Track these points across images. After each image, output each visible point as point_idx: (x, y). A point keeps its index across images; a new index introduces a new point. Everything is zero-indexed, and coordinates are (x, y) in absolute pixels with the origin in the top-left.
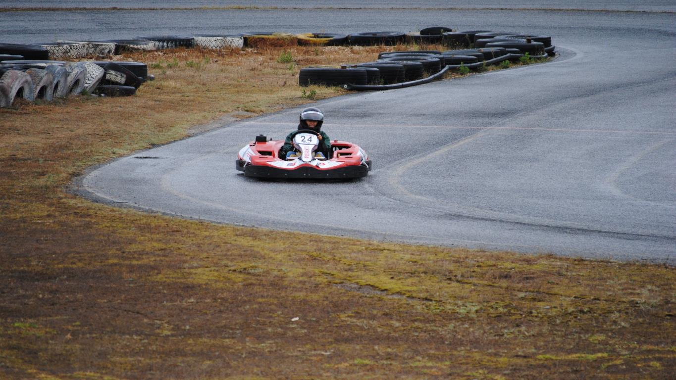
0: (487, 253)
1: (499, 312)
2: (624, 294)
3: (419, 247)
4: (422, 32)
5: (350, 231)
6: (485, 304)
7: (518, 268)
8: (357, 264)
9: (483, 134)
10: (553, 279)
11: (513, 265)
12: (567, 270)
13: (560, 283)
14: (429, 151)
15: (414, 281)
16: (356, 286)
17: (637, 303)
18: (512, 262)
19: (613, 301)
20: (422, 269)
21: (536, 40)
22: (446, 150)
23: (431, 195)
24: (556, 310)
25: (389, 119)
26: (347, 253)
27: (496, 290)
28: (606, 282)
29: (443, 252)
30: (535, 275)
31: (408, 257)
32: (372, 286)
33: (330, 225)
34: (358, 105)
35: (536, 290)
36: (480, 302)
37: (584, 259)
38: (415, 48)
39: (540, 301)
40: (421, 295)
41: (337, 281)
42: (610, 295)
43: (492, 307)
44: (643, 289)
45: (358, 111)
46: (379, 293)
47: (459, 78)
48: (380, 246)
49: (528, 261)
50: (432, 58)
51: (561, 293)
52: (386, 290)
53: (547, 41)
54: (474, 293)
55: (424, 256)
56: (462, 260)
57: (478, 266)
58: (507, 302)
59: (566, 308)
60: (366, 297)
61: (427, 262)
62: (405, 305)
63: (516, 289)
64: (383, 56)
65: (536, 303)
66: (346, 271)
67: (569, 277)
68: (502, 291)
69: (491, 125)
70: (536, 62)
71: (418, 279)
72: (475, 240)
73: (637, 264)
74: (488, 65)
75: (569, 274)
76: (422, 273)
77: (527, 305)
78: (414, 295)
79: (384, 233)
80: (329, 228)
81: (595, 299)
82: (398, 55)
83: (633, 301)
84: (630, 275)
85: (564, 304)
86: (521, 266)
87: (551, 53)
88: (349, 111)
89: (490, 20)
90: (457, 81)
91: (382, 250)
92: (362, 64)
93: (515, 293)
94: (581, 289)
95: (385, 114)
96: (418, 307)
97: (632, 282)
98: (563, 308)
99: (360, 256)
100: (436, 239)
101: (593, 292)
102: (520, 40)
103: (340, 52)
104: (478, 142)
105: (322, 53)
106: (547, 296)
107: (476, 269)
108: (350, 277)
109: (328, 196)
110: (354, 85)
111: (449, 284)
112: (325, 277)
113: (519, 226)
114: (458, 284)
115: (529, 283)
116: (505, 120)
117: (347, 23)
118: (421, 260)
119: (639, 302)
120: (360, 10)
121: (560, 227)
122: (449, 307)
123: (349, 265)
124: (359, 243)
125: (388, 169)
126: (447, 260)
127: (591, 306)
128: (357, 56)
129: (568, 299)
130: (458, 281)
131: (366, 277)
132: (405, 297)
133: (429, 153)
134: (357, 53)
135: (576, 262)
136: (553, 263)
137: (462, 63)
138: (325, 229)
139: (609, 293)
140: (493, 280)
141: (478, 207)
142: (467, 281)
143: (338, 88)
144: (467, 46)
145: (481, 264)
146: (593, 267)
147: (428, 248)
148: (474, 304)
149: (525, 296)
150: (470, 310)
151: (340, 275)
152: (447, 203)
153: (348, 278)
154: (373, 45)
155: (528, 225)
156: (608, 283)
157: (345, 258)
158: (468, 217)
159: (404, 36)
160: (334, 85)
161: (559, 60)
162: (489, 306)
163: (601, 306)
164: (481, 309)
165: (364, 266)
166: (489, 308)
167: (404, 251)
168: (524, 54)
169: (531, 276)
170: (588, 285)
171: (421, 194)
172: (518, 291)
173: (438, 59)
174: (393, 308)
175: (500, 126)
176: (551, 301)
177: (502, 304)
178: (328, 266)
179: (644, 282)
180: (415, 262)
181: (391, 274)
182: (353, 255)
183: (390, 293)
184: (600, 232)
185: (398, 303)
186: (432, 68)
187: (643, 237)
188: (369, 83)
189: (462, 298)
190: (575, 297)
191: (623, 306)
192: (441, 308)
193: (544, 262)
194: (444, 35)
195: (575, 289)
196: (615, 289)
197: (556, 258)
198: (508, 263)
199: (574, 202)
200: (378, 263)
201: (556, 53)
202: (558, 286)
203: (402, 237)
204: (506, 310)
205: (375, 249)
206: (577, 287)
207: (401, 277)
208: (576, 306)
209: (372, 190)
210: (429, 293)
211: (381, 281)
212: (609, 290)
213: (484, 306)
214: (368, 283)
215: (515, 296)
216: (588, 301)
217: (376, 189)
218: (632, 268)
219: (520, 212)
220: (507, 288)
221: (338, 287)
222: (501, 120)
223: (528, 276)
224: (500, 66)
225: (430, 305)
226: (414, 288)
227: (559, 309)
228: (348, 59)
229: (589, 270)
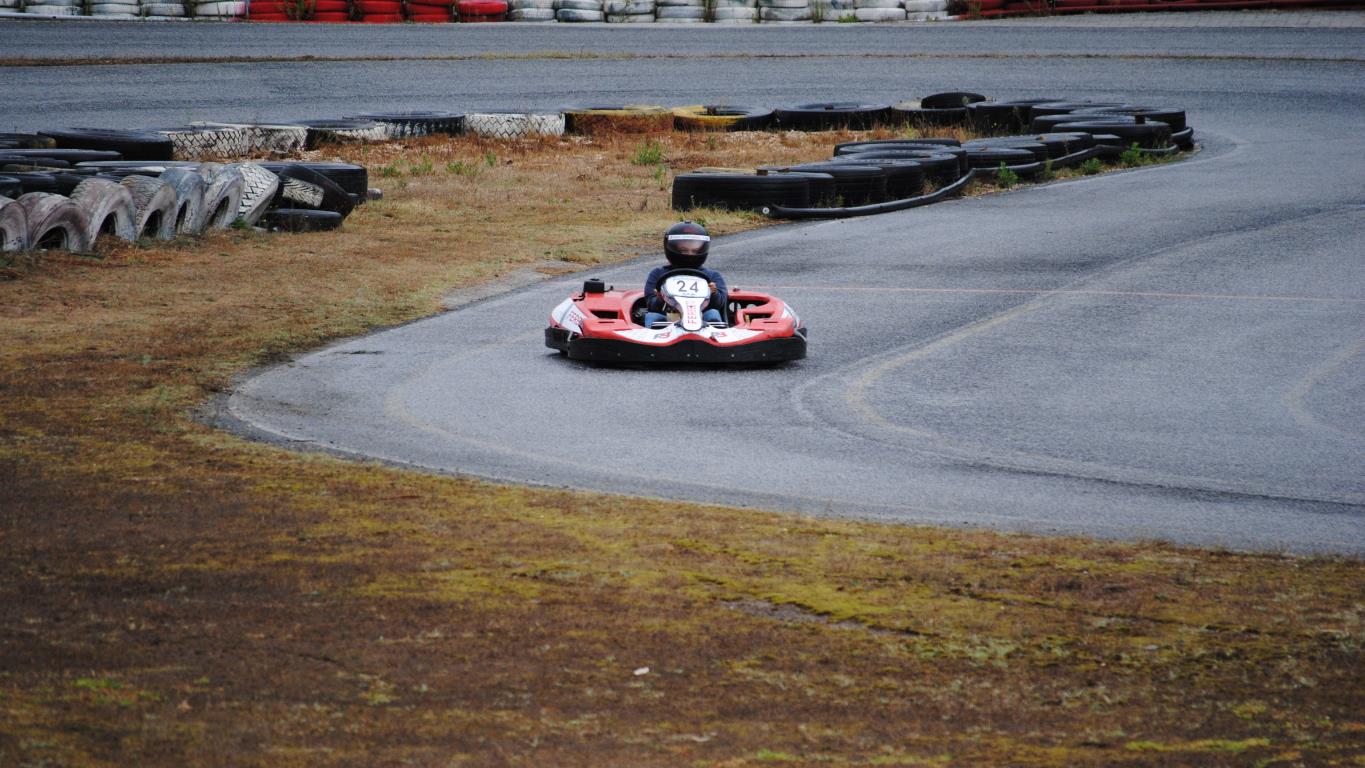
0: (1034, 540)
1: (1053, 656)
2: (1309, 621)
3: (897, 527)
4: (926, 103)
5: (760, 497)
6: (1027, 641)
7: (1097, 569)
8: (770, 561)
9: (1040, 304)
10: (1167, 591)
11: (1086, 563)
12: (1194, 572)
13: (1180, 599)
14: (929, 339)
15: (884, 596)
16: (767, 605)
17: (1334, 639)
18: (1084, 558)
19: (1284, 635)
20: (901, 572)
21: (1154, 117)
22: (963, 336)
23: (929, 426)
24: (1169, 652)
25: (853, 275)
26: (752, 539)
27: (1049, 612)
28: (1274, 596)
29: (944, 537)
30: (1130, 583)
31: (873, 547)
32: (799, 605)
33: (721, 485)
34: (790, 248)
35: (1130, 612)
36: (1015, 638)
37: (1229, 551)
38: (909, 134)
39: (1137, 635)
40: (898, 624)
41: (729, 595)
42: (1279, 624)
43: (1040, 647)
44: (1346, 612)
45: (790, 258)
46: (813, 619)
47: (997, 195)
48: (818, 526)
49: (1117, 556)
50: (940, 154)
51: (1181, 618)
52: (827, 613)
53: (1177, 120)
54: (1004, 619)
55: (907, 546)
56: (982, 554)
57: (1014, 566)
58: (1071, 637)
59: (1190, 649)
60: (786, 626)
61: (913, 557)
62: (865, 644)
63: (1090, 611)
64: (842, 149)
65: (1129, 638)
66: (748, 575)
67: (1198, 587)
68: (1062, 616)
69: (1057, 287)
70: (1154, 161)
71: (894, 591)
72: (1012, 514)
73: (1336, 560)
74: (1056, 167)
75: (1197, 580)
76: (901, 579)
77: (1110, 642)
78: (883, 623)
79: (827, 500)
80: (717, 490)
81: (1249, 631)
82: (871, 149)
83: (1325, 634)
84: (1321, 583)
85: (1187, 640)
86: (1101, 565)
87: (1186, 144)
88: (770, 259)
89: (1064, 78)
90: (993, 201)
91: (822, 534)
92: (799, 166)
93: (1088, 619)
94: (1221, 610)
95: (843, 265)
96: (891, 647)
97: (1325, 597)
98: (1184, 649)
99: (776, 546)
100: (932, 513)
101: (1245, 617)
102: (1123, 117)
103: (760, 143)
104: (1029, 320)
105: (724, 145)
106: (1152, 625)
107: (1011, 571)
108: (755, 587)
109: (720, 428)
110: (783, 209)
111: (955, 601)
112: (706, 587)
113: (1101, 486)
114: (973, 602)
115: (1116, 598)
116: (1086, 277)
117: (774, 86)
118: (899, 553)
119: (1338, 637)
120: (801, 60)
121: (1186, 489)
122: (952, 646)
123: (754, 564)
124: (776, 520)
125: (844, 374)
126: (951, 554)
127: (1241, 645)
128: (794, 151)
129: (1194, 631)
130: (973, 596)
131: (787, 587)
132: (864, 626)
133: (928, 343)
134: (794, 145)
135: (1214, 558)
136: (1167, 560)
137: (1002, 163)
138: (711, 494)
139: (1277, 620)
140: (1045, 594)
141: (1021, 449)
142: (992, 596)
143: (751, 214)
144: (1015, 130)
145: (1021, 561)
146: (1248, 568)
147: (916, 529)
148: (1003, 641)
149: (1108, 625)
150: (996, 653)
151: (737, 584)
152: (960, 440)
153: (752, 590)
154: (826, 128)
155: (1122, 484)
156: (1276, 600)
157: (747, 549)
158: (1000, 469)
159: (889, 110)
160: (744, 208)
161: (1201, 158)
162: (1035, 646)
163: (1260, 645)
164: (1018, 650)
165: (786, 566)
166: (1033, 650)
167: (865, 535)
168: (1131, 145)
169: (1123, 585)
170: (1237, 603)
171: (908, 423)
172: (1095, 614)
173: (954, 156)
174: (841, 650)
175: (1074, 288)
176: (1159, 635)
177: (1059, 641)
178: (711, 565)
179: (1349, 596)
180: (889, 557)
181: (837, 582)
182: (764, 544)
183: (835, 619)
184: (1266, 497)
185: (849, 639)
186: (942, 173)
187: (1353, 508)
188: (813, 203)
189: (980, 629)
190: (1209, 628)
191: (1304, 645)
192: (936, 649)
193: (1149, 557)
194: (970, 109)
195: (1209, 610)
196: (1291, 611)
197: (1173, 550)
198: (1076, 558)
199: (1217, 438)
200: (815, 560)
201: (1196, 144)
202: (1175, 605)
203: (865, 509)
204: (1067, 653)
205: (808, 532)
206: (1213, 606)
207: (859, 587)
208: (1211, 644)
209: (810, 416)
210: (912, 620)
211: (817, 595)
212: (1278, 614)
213: (1023, 644)
214: (792, 599)
215: (1089, 624)
216: (1235, 635)
217: (818, 413)
218: (1326, 569)
219: (1107, 459)
220: (1071, 610)
221: (732, 608)
222: (1078, 279)
223: (1115, 585)
224: (1081, 170)
225: (915, 643)
226: (884, 610)
227: (1175, 651)
228: (774, 157)
229: (1239, 574)
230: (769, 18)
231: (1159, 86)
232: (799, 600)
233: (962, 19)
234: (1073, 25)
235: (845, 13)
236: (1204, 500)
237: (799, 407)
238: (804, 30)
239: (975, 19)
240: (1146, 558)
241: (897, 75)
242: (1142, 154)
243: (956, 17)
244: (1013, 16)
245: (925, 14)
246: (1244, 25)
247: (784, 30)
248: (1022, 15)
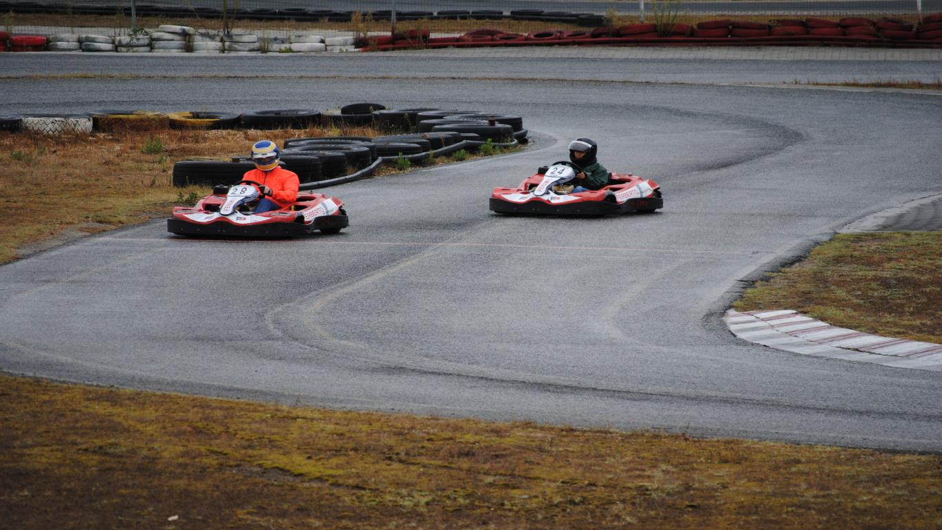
0: (441, 421)
1: (458, 504)
2: (630, 477)
3: (346, 413)
4: (344, 110)
5: (249, 392)
6: (439, 493)
7: (484, 442)
8: (260, 438)
9: (432, 253)
10: (532, 457)
11: (477, 438)
12: (551, 444)
13: (542, 462)
14: (357, 278)
15: (340, 462)
16: (259, 469)
17: (647, 490)
18: (476, 434)
19: (614, 487)
20: (351, 445)
21: (502, 121)
22: (381, 276)
23: (362, 340)
24: (536, 500)
26: (245, 423)
27: (454, 473)
28: (605, 460)
29: (379, 420)
30: (508, 452)
31: (330, 427)
32: (281, 469)
33: (221, 384)
35: (510, 472)
36: (432, 491)
37: (574, 428)
38: (334, 132)
39: (514, 488)
40: (350, 481)
41: (232, 463)
42: (610, 479)
43: (449, 498)
44: (655, 470)
46: (291, 479)
47: (397, 175)
48: (291, 413)
49: (498, 432)
50: (358, 147)
51: (544, 476)
52: (301, 475)
53: (516, 123)
54: (423, 478)
55: (354, 426)
56: (406, 431)
57: (429, 440)
58: (470, 490)
59: (551, 498)
60: (272, 484)
61: (358, 435)
62: (328, 497)
63: (482, 471)
64: (290, 144)
65: (509, 490)
66: (244, 448)
67: (554, 454)
68: (463, 475)
69: (443, 241)
70: (502, 152)
71: (345, 458)
72: (424, 403)
73: (647, 434)
74: (436, 156)
75: (553, 449)
76: (351, 450)
77: (496, 493)
78: (341, 481)
79: (297, 394)
80: (219, 387)
81: (590, 485)
82: (311, 144)
83: (641, 486)
84: (637, 451)
85: (548, 491)
86: (488, 439)
87: (523, 140)
89: (438, 93)
90: (395, 179)
91: (295, 419)
93: (481, 477)
94: (571, 470)
96: (346, 499)
97: (640, 460)
98: (547, 498)
99: (264, 427)
100: (369, 402)
101: (587, 475)
102: (480, 121)
103: (230, 138)
104: (425, 264)
105: (205, 139)
106: (524, 481)
107: (426, 444)
108: (250, 457)
109: (217, 343)
111: (389, 465)
112: (215, 457)
113: (483, 382)
114: (401, 466)
115: (499, 462)
116: (462, 234)
117: (238, 98)
118: (349, 431)
119: (650, 488)
120: (257, 80)
121: (541, 384)
122: (388, 497)
123: (248, 440)
124: (262, 409)
125: (300, 303)
126: (385, 432)
127: (585, 495)
129: (553, 485)
130: (401, 461)
131: (272, 457)
132: (327, 484)
133: (357, 281)
135: (564, 433)
136: (532, 435)
137: (400, 153)
138: (214, 390)
139: (609, 476)
140: (450, 460)
141: (426, 356)
142: (414, 461)
144: (406, 129)
145: (433, 436)
146: (587, 440)
147: (359, 414)
148: (423, 493)
149: (494, 481)
150: (419, 502)
151: (237, 455)
152: (384, 350)
153: (248, 459)
154: (276, 128)
155: (497, 380)
156: (607, 462)
157: (243, 430)
158: (413, 370)
159: (319, 116)
161: (533, 150)
162: (445, 496)
163: (598, 494)
164: (434, 500)
165: (270, 441)
166: (445, 499)
167: (325, 419)
168: (486, 140)
169: (504, 453)
170: (581, 465)
171: (348, 339)
172: (485, 474)
173: (367, 149)
174: (311, 501)
175: (454, 241)
176: (529, 488)
177: (462, 493)
178: (218, 441)
179: (656, 460)
180: (342, 434)
181: (307, 453)
182: (255, 426)
183: (306, 479)
184: (594, 389)
185: (317, 493)
186: (359, 160)
187: (654, 397)
189: (407, 485)
190: (563, 482)
191: (628, 493)
192: (377, 500)
193: (520, 433)
194: (374, 114)
195: (563, 470)
196: (618, 470)
197: (535, 428)
198: (470, 435)
199: (559, 347)
200: (290, 437)
201: (530, 140)
202: (539, 467)
203: (323, 400)
204: (468, 501)
205: (284, 417)
206: (565, 467)
207: (322, 456)
208: (564, 494)
209: (279, 333)
210: (360, 479)
211: (293, 463)
212: (610, 472)
213: (437, 495)
214: (276, 465)
215: (481, 481)
216: (581, 488)
217: (284, 331)
218: (640, 440)
219: (485, 363)
220: (469, 471)
221: (234, 472)
222: (456, 234)
223: (497, 453)
224: (453, 157)
225: (363, 495)
226: (341, 472)
227: (541, 499)
228: (240, 147)
229: (581, 444)
230: (231, 49)
231: (503, 99)
232: (281, 466)
233: (364, 51)
234: (440, 55)
235: (283, 47)
236: (554, 392)
237: (271, 327)
238: (256, 58)
239: (373, 51)
240: (518, 434)
241: (323, 91)
242: (494, 147)
243: (360, 49)
244: (399, 49)
245: (339, 47)
246: (556, 56)
247: (241, 58)
248: (405, 48)
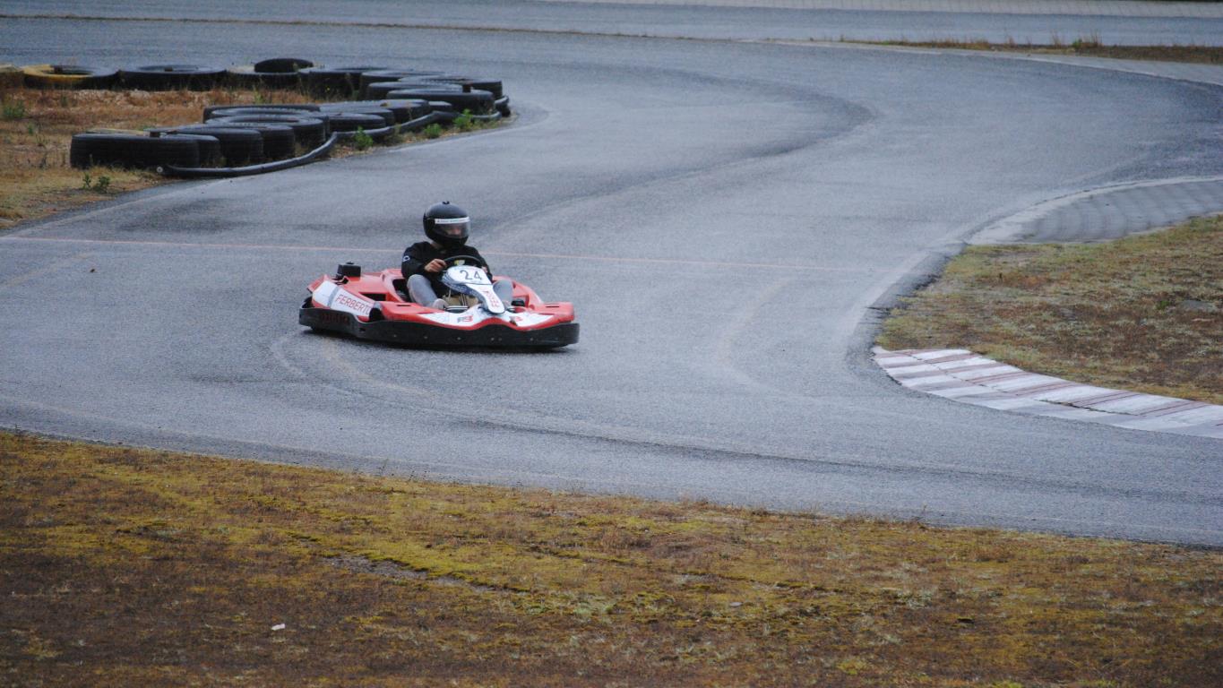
2: (866, 579)
4: (259, 67)
5: (305, 454)
6: (619, 598)
7: (657, 527)
10: (727, 549)
11: (645, 522)
12: (746, 531)
13: (742, 557)
15: (471, 553)
16: (366, 561)
17: (897, 597)
19: (851, 592)
20: (477, 529)
21: (477, 86)
23: (414, 383)
25: (267, 234)
26: (325, 497)
27: (629, 570)
28: (826, 555)
29: (503, 496)
30: (692, 542)
31: (442, 505)
32: (395, 562)
34: (194, 206)
35: (703, 570)
36: (607, 595)
37: (767, 510)
40: (496, 581)
41: (328, 552)
42: (842, 582)
43: (634, 604)
44: (896, 570)
45: (200, 216)
46: (414, 575)
47: (358, 157)
48: (381, 484)
51: (750, 576)
52: (424, 570)
53: (493, 89)
54: (591, 576)
55: (473, 504)
56: (546, 513)
57: (580, 524)
58: (659, 594)
59: (771, 606)
60: (391, 583)
61: (483, 516)
62: (473, 601)
63: (665, 569)
65: (712, 595)
66: (337, 532)
68: (642, 573)
70: (482, 126)
71: (478, 548)
72: (545, 473)
73: (867, 520)
74: (403, 131)
76: (480, 537)
78: (481, 579)
80: (261, 447)
81: (817, 589)
83: (887, 592)
84: (862, 542)
85: (764, 597)
86: (658, 524)
87: (505, 111)
88: (182, 217)
91: (389, 493)
93: (667, 576)
94: (783, 568)
95: (253, 224)
96: (498, 603)
97: (871, 556)
98: (766, 606)
100: (473, 471)
101: (809, 575)
102: (449, 85)
103: (108, 100)
105: (75, 103)
106: (728, 582)
107: (578, 529)
108: (349, 544)
109: (225, 384)
110: (175, 168)
111: (539, 558)
112: (303, 544)
113: (606, 444)
114: (556, 559)
115: (685, 556)
118: (469, 511)
119: (900, 594)
122: (555, 603)
123: (338, 521)
126: (518, 513)
128: (142, 109)
129: (767, 588)
130: (553, 553)
131: (378, 545)
132: (465, 583)
134: (142, 103)
135: (757, 517)
136: (716, 519)
137: (358, 127)
138: (257, 451)
139: (838, 578)
140: (618, 551)
142: (570, 553)
143: (146, 173)
144: (346, 95)
145: (584, 520)
146: (791, 527)
148: (598, 598)
149: (688, 582)
150: (597, 609)
151: (329, 541)
152: (450, 398)
153: (347, 547)
154: (164, 88)
156: (828, 558)
157: (325, 507)
158: (504, 427)
159: (226, 74)
162: (629, 602)
164: (616, 607)
165: (369, 523)
166: (629, 606)
167: (430, 494)
168: (462, 112)
169: (685, 543)
170: (795, 561)
172: (671, 572)
174: (453, 606)
177: (651, 597)
178: (299, 522)
179: (893, 555)
180: (460, 515)
181: (423, 540)
182: (340, 502)
183: (435, 575)
185: (457, 596)
189: (571, 585)
190: (779, 585)
191: (872, 602)
192: (541, 606)
193: (699, 517)
194: (302, 74)
195: (772, 568)
196: (846, 569)
197: (716, 509)
198: (633, 517)
200: (392, 517)
201: (512, 112)
202: (740, 563)
204: (662, 609)
205: (374, 490)
206: (775, 564)
207: (445, 544)
208: (788, 601)
209: (301, 373)
210: (507, 577)
213: (617, 601)
214: (388, 556)
216: (806, 593)
217: (306, 370)
218: (861, 528)
220: (648, 566)
221: (334, 564)
223: (679, 543)
224: (423, 134)
225: (519, 599)
226: (476, 566)
227: (758, 607)
228: (128, 115)
229: (785, 533)
232: (394, 557)
237: (286, 364)
240: (696, 518)
